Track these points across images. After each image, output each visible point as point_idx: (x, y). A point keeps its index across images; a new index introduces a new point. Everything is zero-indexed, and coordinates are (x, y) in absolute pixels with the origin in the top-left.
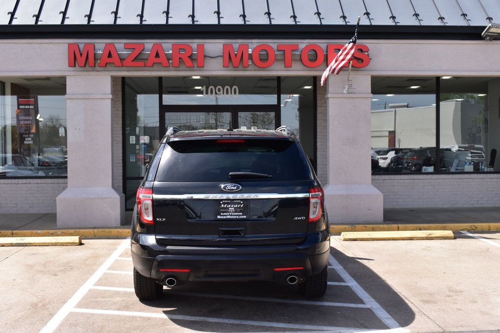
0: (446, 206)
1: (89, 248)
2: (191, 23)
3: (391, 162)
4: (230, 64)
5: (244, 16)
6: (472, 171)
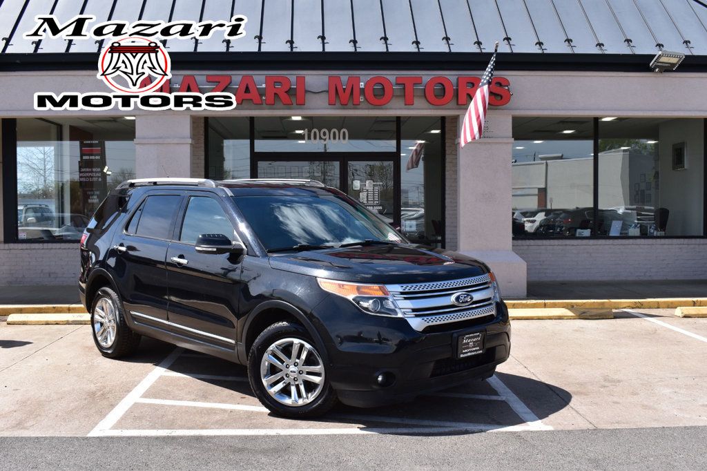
2: (289, 50)
3: (541, 226)
4: (338, 101)
5: (355, 42)
6: (638, 235)
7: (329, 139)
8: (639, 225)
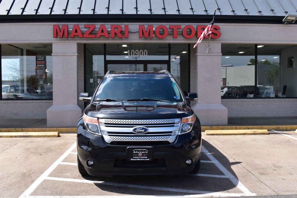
0: (260, 116)
1: (63, 139)
2: (121, 13)
4: (143, 36)
5: (151, 10)
6: (274, 97)
7: (139, 55)
8: (274, 93)
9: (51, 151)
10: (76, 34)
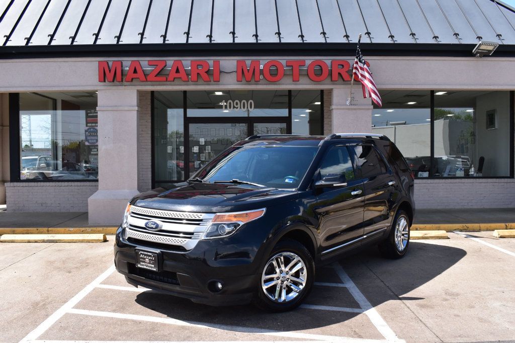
0: (439, 208)
2: (209, 42)
4: (244, 78)
5: (256, 36)
6: (463, 176)
7: (241, 108)
8: (463, 169)
9: (87, 266)
10: (135, 75)
